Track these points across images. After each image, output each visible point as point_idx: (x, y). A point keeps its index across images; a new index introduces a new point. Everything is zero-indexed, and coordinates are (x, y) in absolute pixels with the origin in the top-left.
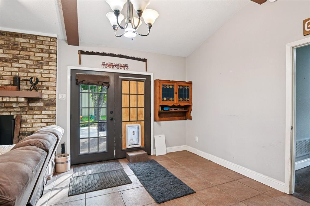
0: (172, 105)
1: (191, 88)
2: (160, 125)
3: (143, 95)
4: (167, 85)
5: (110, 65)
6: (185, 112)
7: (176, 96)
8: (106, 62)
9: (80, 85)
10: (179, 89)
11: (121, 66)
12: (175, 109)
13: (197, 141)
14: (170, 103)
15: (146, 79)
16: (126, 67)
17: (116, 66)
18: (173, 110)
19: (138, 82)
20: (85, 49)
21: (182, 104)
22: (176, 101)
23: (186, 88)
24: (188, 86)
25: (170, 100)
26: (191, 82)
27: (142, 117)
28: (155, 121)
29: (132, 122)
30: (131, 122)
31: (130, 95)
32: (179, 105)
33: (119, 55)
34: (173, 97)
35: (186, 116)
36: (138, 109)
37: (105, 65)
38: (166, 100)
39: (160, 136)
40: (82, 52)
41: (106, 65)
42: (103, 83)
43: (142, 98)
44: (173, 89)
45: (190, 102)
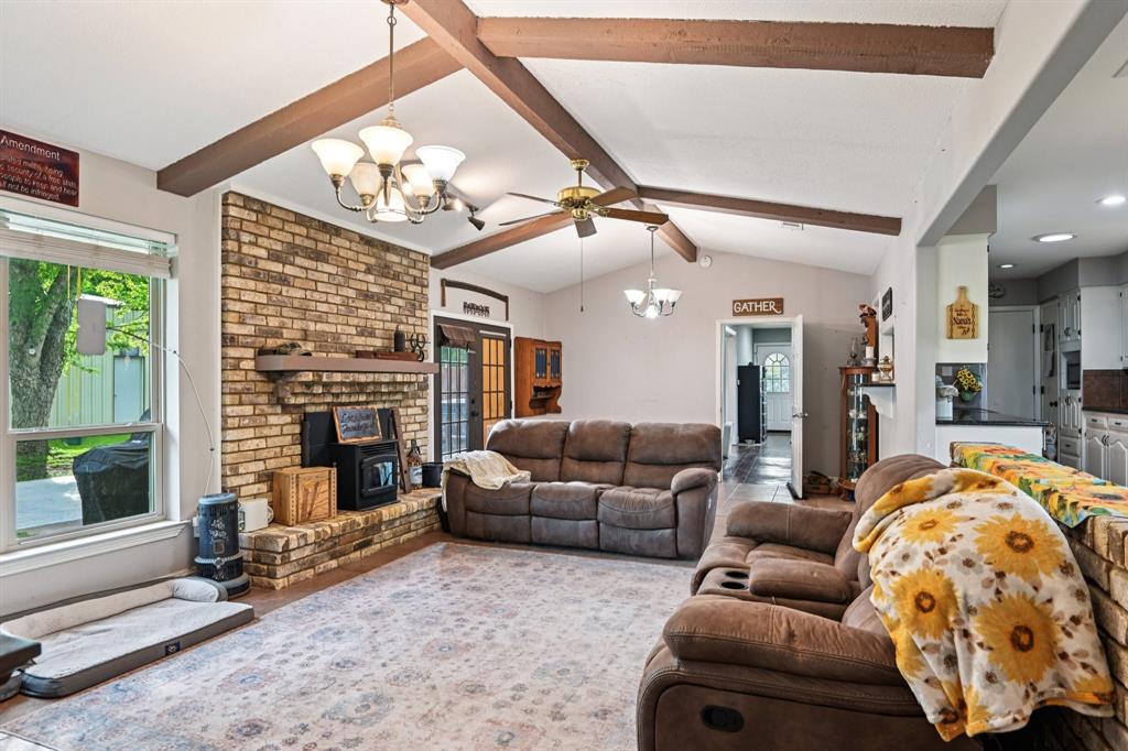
0: (545, 386)
1: (561, 355)
3: (503, 368)
4: (540, 349)
5: (471, 308)
6: (554, 399)
7: (549, 369)
8: (468, 302)
9: (442, 347)
10: (551, 356)
11: (482, 310)
14: (543, 383)
15: (506, 335)
16: (485, 310)
17: (477, 310)
19: (498, 341)
21: (553, 385)
22: (548, 378)
23: (557, 354)
24: (558, 351)
25: (543, 378)
26: (561, 342)
27: (502, 410)
31: (491, 367)
32: (550, 386)
34: (546, 371)
35: (554, 406)
36: (499, 394)
38: (539, 378)
40: (445, 283)
41: (468, 307)
42: (466, 344)
43: (501, 373)
44: (546, 356)
45: (559, 379)
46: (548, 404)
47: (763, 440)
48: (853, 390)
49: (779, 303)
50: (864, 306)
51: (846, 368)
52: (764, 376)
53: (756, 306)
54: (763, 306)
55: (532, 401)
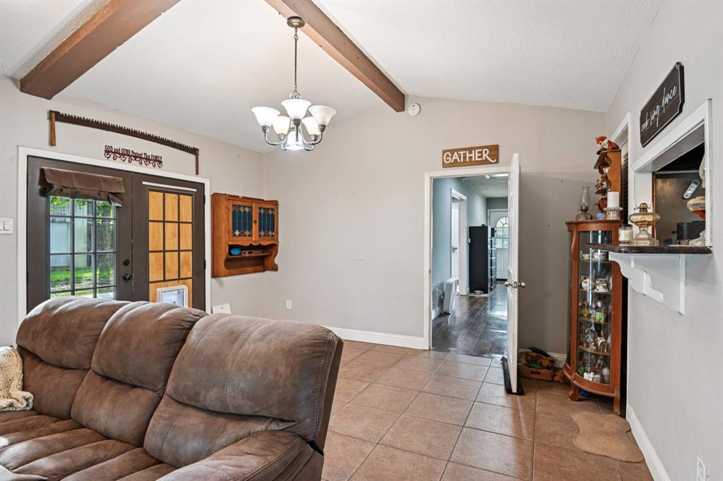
0: (248, 244)
1: (277, 214)
2: (221, 284)
3: (191, 225)
4: (240, 206)
5: (123, 155)
6: (263, 258)
7: (255, 227)
8: (115, 147)
9: (51, 197)
10: (260, 213)
11: (148, 159)
12: (249, 253)
13: (290, 308)
14: (244, 242)
15: (195, 190)
16: (157, 161)
17: (136, 157)
18: (247, 254)
19: (181, 196)
20: (64, 110)
21: (264, 243)
22: (255, 237)
23: (270, 212)
24: (272, 209)
25: (245, 236)
26: (277, 202)
27: (189, 270)
28: (214, 276)
29: (170, 283)
30: (166, 282)
31: (166, 224)
32: (260, 244)
33: (142, 134)
34: (250, 229)
35: (264, 265)
36: (181, 253)
37: (111, 152)
38: (239, 235)
39: (222, 308)
40: (56, 117)
41: (115, 153)
42: (111, 196)
43: (187, 230)
44: (250, 214)
45: (275, 237)
46: (266, 262)
47: (491, 290)
48: (588, 252)
49: (494, 150)
50: (603, 139)
51: (577, 224)
52: (493, 235)
53: (468, 155)
54: (475, 156)
55: (227, 260)
